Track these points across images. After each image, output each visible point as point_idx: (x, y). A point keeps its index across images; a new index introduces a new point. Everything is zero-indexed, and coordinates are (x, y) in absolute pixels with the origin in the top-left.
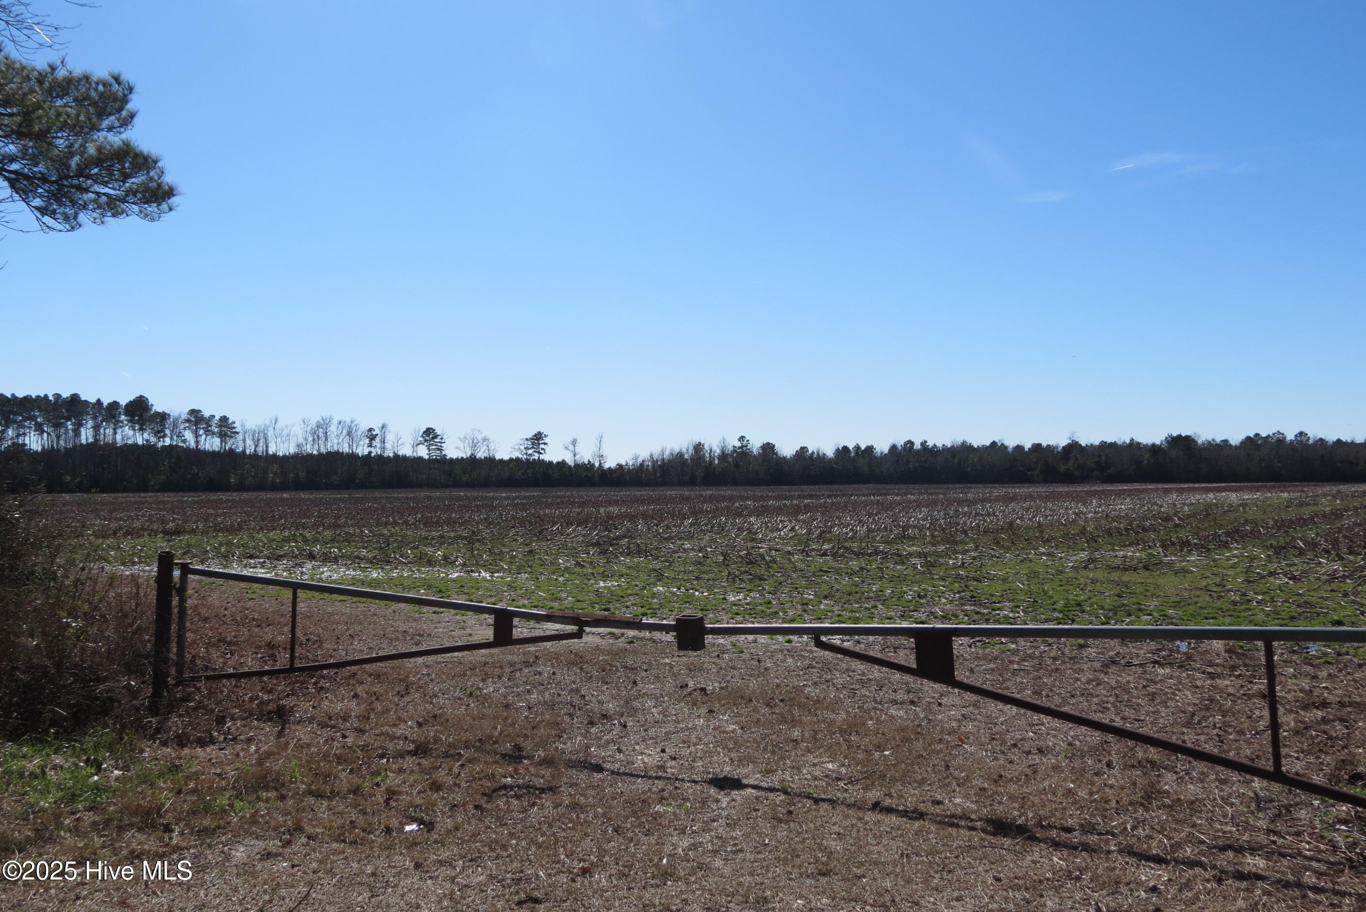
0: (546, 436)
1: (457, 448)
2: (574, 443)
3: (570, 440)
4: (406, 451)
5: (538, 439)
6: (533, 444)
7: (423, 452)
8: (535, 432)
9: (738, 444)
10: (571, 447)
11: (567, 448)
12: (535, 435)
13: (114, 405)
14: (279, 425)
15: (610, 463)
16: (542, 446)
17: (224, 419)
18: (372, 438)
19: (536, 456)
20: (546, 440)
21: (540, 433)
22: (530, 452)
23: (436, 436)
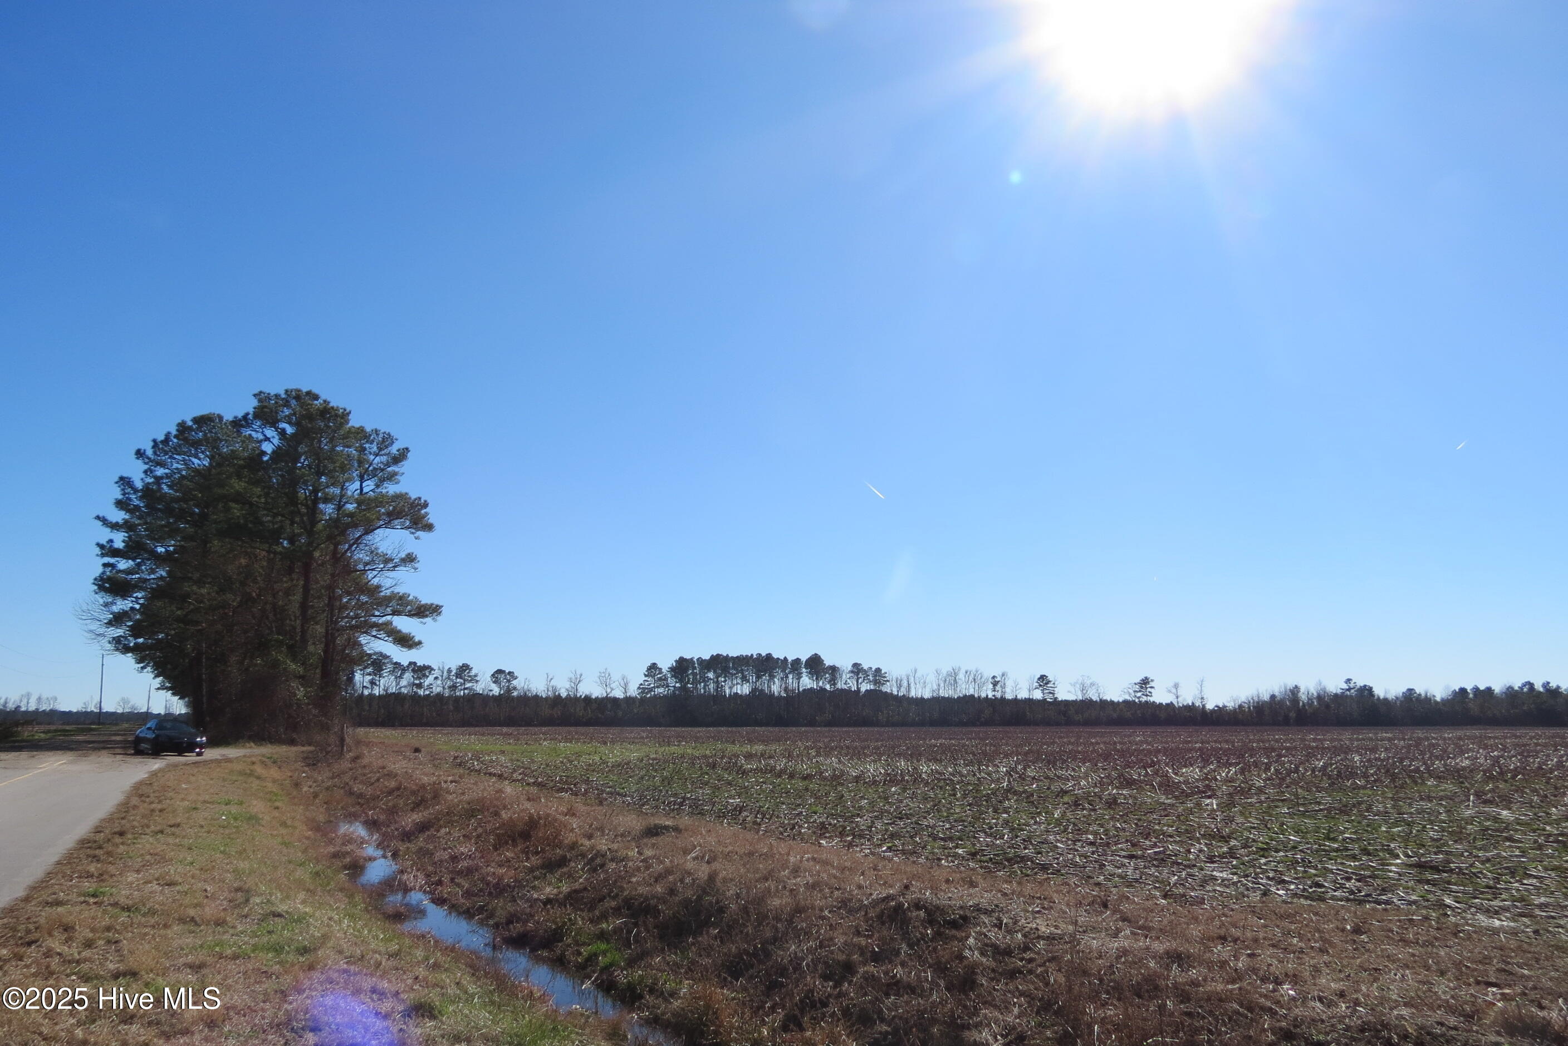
0: (1152, 681)
1: (1069, 692)
2: (1176, 686)
3: (1172, 684)
4: (1023, 695)
5: (1145, 682)
6: (1142, 687)
7: (1038, 695)
8: (1142, 677)
9: (1345, 686)
10: (1174, 691)
11: (1170, 691)
12: (1143, 680)
13: (797, 661)
14: (918, 675)
15: (1210, 706)
16: (1149, 690)
17: (878, 670)
18: (995, 684)
19: (1144, 699)
20: (1152, 684)
21: (1146, 678)
22: (1139, 694)
23: (1049, 682)
